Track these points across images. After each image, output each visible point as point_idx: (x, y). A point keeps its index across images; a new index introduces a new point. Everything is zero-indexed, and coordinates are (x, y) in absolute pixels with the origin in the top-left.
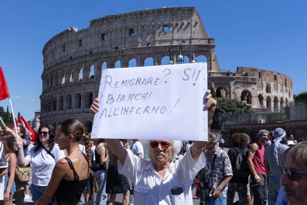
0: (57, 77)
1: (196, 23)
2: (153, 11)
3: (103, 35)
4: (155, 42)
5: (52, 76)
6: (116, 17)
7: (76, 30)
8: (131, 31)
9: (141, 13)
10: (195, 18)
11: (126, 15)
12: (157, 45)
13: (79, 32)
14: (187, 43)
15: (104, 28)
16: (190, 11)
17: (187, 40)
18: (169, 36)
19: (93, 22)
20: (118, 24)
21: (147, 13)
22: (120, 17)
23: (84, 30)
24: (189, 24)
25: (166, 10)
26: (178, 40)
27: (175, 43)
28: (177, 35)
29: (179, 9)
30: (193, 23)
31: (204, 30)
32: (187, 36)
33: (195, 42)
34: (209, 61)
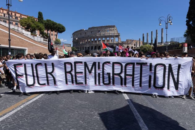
0: (79, 42)
1: (115, 30)
2: (105, 26)
4: (105, 34)
5: (77, 42)
6: (95, 27)
7: (84, 30)
8: (99, 31)
9: (102, 27)
10: (115, 28)
11: (98, 27)
12: (106, 35)
13: (85, 30)
14: (113, 35)
15: (92, 30)
16: (114, 26)
18: (109, 33)
19: (89, 28)
20: (96, 29)
21: (103, 26)
22: (96, 27)
23: (87, 30)
25: (108, 26)
27: (110, 35)
28: (110, 33)
29: (111, 26)
31: (117, 31)
32: (113, 33)
33: (115, 34)
34: (119, 39)
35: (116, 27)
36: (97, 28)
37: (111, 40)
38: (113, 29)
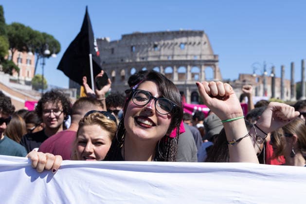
1: (205, 43)
2: (173, 32)
3: (132, 47)
4: (173, 56)
6: (143, 34)
7: (109, 40)
8: (156, 46)
9: (164, 33)
10: (204, 38)
12: (176, 58)
13: (112, 42)
14: (198, 58)
15: (133, 42)
16: (200, 34)
17: (198, 55)
18: (185, 52)
19: (124, 36)
20: (145, 41)
21: (168, 33)
22: (146, 34)
23: (116, 42)
24: (199, 43)
25: (182, 32)
26: (191, 55)
27: (189, 58)
28: (190, 52)
30: (203, 42)
31: (210, 48)
32: (199, 52)
33: (204, 58)
34: (215, 71)
35: (207, 36)
36: (150, 37)
37: (193, 75)
38: (197, 39)
